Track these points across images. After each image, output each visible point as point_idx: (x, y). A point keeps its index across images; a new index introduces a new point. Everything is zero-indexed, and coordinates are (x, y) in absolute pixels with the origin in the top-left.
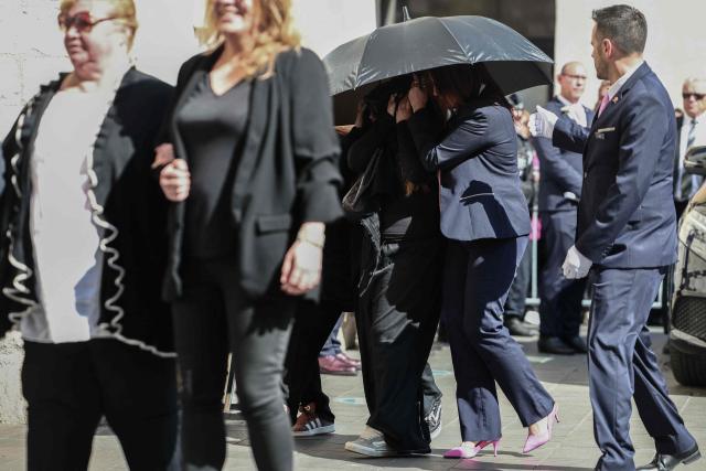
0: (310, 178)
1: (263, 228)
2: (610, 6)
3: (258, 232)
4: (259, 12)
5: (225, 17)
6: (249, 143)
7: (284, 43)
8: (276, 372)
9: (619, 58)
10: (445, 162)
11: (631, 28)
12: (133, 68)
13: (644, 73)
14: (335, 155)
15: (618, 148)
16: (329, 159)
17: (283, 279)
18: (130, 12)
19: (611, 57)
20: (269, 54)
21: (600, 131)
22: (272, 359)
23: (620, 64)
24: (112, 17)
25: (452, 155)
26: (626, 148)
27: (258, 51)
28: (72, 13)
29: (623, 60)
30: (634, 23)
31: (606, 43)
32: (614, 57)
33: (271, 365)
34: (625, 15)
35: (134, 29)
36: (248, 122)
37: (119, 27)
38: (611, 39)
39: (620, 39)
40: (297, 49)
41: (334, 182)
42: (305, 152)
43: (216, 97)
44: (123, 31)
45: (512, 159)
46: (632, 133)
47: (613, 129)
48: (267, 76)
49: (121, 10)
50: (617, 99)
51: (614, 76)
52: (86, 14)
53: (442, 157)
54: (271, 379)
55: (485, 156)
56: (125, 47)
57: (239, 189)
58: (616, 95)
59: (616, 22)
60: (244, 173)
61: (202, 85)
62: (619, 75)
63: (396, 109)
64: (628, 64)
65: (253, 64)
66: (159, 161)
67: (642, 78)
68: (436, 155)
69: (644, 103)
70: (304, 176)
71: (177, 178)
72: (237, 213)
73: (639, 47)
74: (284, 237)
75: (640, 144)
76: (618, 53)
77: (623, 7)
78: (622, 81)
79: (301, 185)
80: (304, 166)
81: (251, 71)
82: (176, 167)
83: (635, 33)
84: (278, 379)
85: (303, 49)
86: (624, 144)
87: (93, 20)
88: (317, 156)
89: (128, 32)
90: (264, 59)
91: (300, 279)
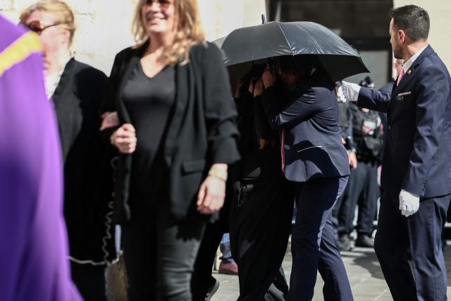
0: (217, 133)
1: (187, 169)
2: (403, 6)
3: (183, 173)
4: (177, 17)
5: (153, 22)
6: (178, 110)
7: (194, 40)
8: (188, 272)
9: (410, 43)
10: (285, 123)
11: (418, 22)
12: (73, 59)
13: (429, 53)
14: (234, 116)
15: (415, 106)
16: (230, 120)
17: (199, 203)
18: (70, 19)
19: (404, 43)
20: (185, 47)
21: (399, 95)
22: (187, 262)
23: (411, 48)
24: (56, 24)
25: (291, 118)
26: (421, 105)
27: (176, 46)
28: (29, 21)
29: (413, 44)
30: (420, 18)
31: (400, 33)
32: (407, 43)
33: (186, 266)
34: (414, 13)
35: (72, 32)
36: (176, 96)
37: (62, 31)
38: (404, 30)
39: (410, 30)
40: (204, 43)
41: (234, 136)
42: (214, 115)
43: (149, 79)
44: (65, 34)
45: (334, 121)
46: (425, 94)
47: (410, 93)
48: (184, 63)
49: (62, 18)
50: (410, 71)
51: (407, 56)
52: (38, 22)
53: (283, 120)
54: (185, 277)
55: (314, 120)
56: (66, 45)
57: (169, 143)
58: (410, 69)
59: (408, 18)
60: (173, 132)
61: (135, 71)
62: (410, 55)
63: (254, 88)
64: (416, 47)
65: (174, 54)
66: (106, 125)
67: (428, 56)
68: (279, 119)
69: (431, 73)
70: (213, 132)
71: (127, 137)
72: (168, 160)
73: (424, 35)
74: (199, 175)
75: (432, 102)
76: (409, 40)
77: (412, 7)
78: (413, 59)
79: (210, 138)
80: (213, 125)
81: (173, 59)
82: (126, 130)
83: (421, 25)
84: (189, 276)
85: (208, 43)
86: (420, 103)
87: (42, 27)
88: (222, 118)
89: (68, 34)
90: (182, 51)
91: (211, 203)
